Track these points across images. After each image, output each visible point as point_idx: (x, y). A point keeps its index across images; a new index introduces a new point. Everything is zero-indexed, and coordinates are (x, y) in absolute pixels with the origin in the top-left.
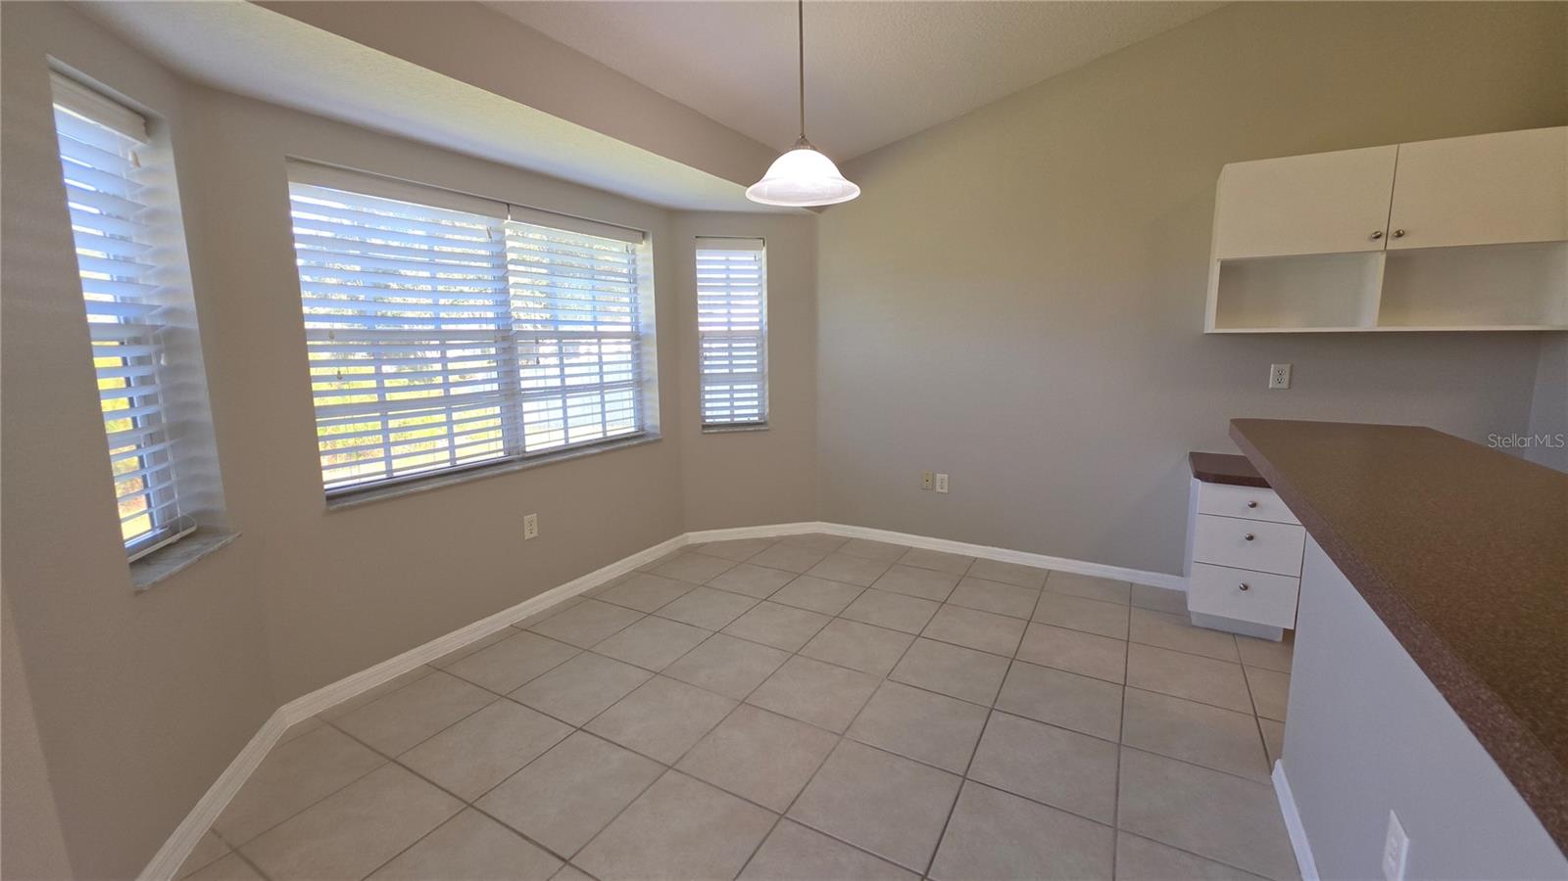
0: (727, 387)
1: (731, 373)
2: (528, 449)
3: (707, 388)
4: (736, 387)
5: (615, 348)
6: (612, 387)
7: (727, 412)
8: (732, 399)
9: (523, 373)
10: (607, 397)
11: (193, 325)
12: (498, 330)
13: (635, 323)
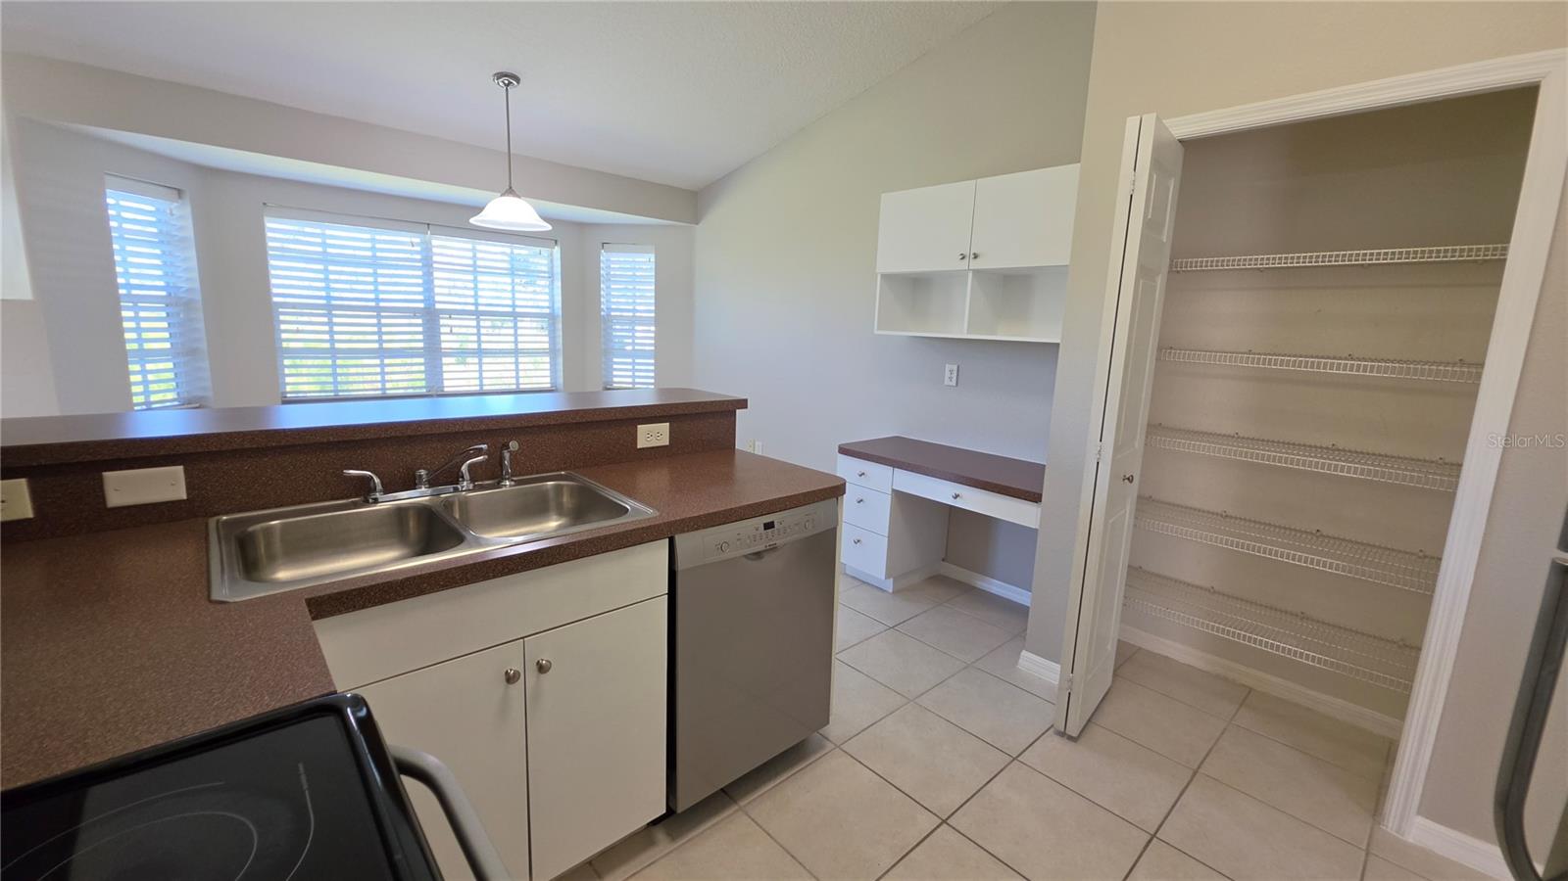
0: (630, 360)
1: (634, 350)
2: (446, 389)
3: (615, 360)
4: (637, 361)
5: (528, 325)
6: (524, 353)
7: (630, 380)
8: (634, 370)
9: (443, 337)
10: (520, 360)
11: (198, 297)
12: (425, 308)
13: (552, 307)
